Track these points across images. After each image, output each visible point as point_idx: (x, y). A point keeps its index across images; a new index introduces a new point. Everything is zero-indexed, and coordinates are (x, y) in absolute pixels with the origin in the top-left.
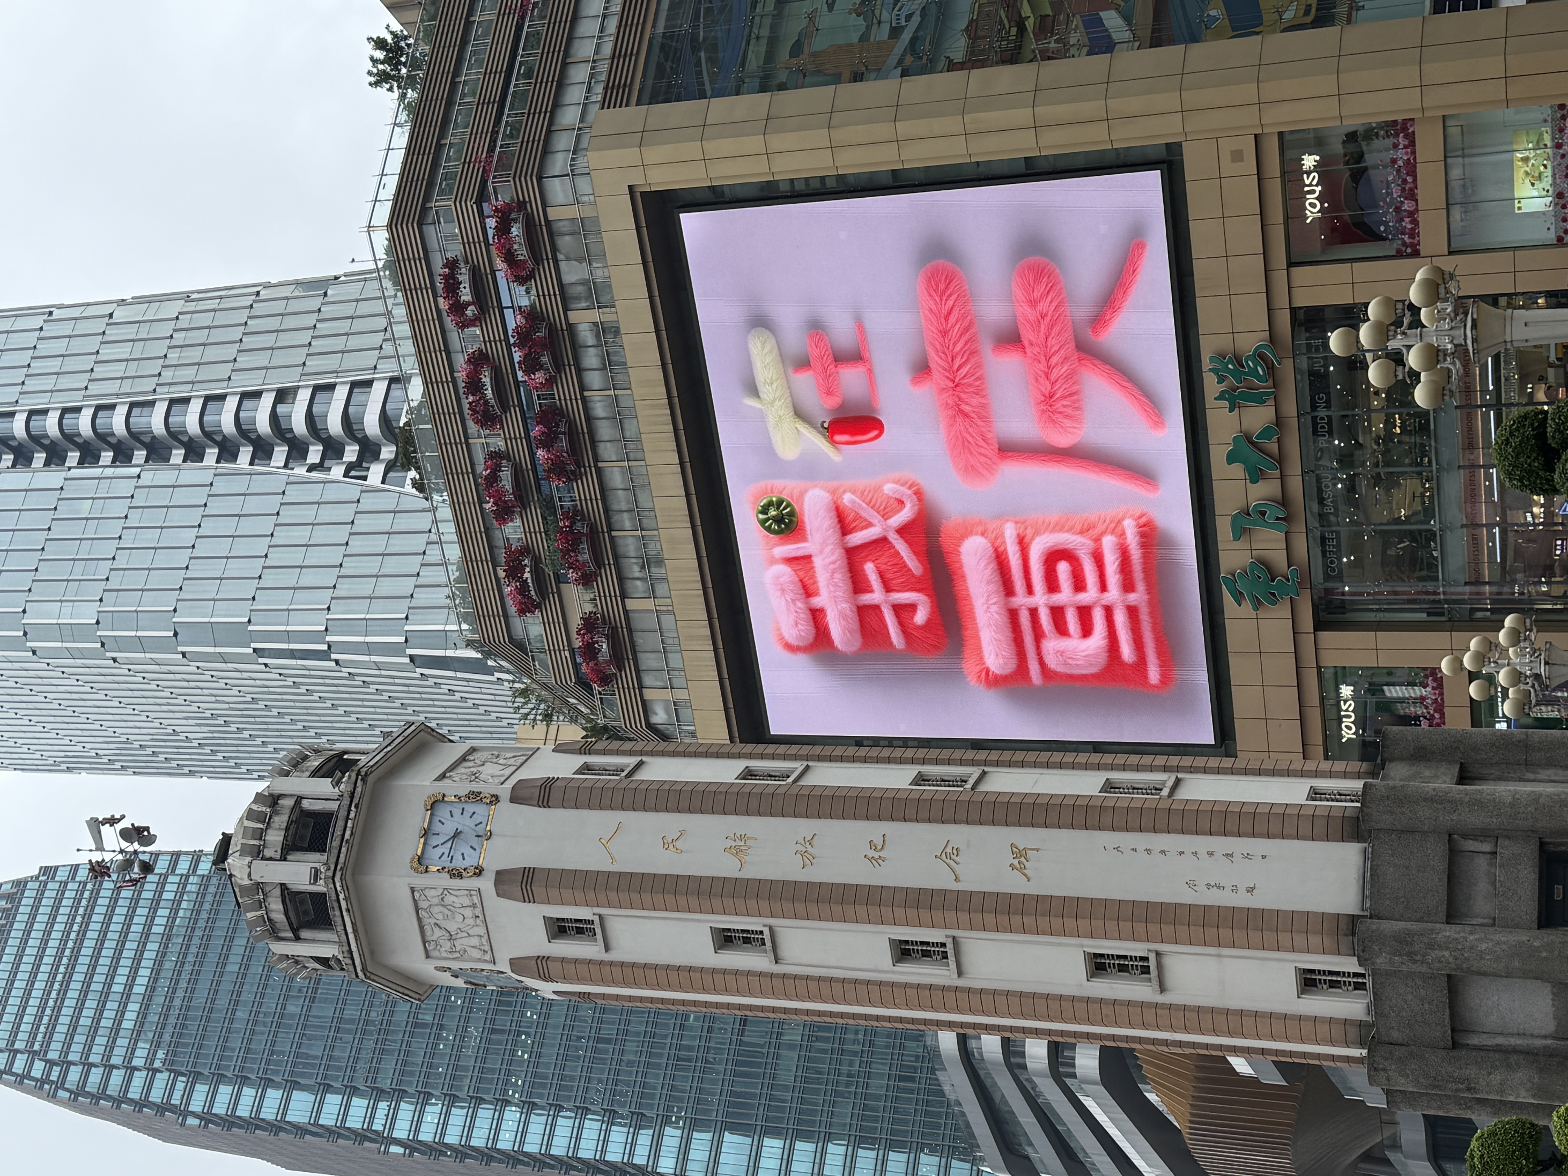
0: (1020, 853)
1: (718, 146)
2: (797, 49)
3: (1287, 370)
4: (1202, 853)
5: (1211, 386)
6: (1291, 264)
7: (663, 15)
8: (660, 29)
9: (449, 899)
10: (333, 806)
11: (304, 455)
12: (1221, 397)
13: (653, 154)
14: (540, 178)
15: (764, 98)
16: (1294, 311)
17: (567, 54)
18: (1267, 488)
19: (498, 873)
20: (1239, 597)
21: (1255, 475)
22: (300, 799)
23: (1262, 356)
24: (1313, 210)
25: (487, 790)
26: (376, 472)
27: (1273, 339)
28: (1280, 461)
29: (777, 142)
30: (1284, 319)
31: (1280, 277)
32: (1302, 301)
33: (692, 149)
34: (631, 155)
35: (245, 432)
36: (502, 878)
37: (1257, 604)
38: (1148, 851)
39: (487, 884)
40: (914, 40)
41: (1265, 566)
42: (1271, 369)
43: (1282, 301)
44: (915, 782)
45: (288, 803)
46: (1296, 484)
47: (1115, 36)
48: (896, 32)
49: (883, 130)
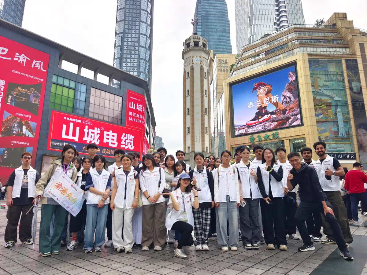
0: (199, 120)
1: (302, 70)
2: (318, 77)
3: (277, 140)
4: (199, 137)
5: (274, 132)
6: (289, 140)
7: (322, 59)
8: (320, 59)
9: (190, 61)
10: (199, 46)
11: (277, 16)
12: (273, 133)
13: (301, 62)
14: (299, 47)
15: (309, 75)
16: (284, 140)
17: (317, 47)
18: (263, 139)
19: (193, 66)
20: (251, 137)
21: (264, 138)
22: (200, 42)
23: (278, 137)
24: (296, 141)
25: (202, 63)
26: (276, 26)
27: (280, 138)
28: (266, 140)
29: (303, 78)
30: (283, 139)
31: (288, 138)
32: (285, 141)
33: (302, 67)
34: (301, 59)
35: (280, 7)
36: (192, 66)
37: (250, 139)
38: (199, 132)
39: (191, 65)
40: (319, 92)
41: (255, 139)
42: (277, 138)
43: (284, 139)
44: (206, 108)
45: (199, 40)
46: (264, 142)
47: (319, 117)
48: (320, 90)
49: (305, 90)
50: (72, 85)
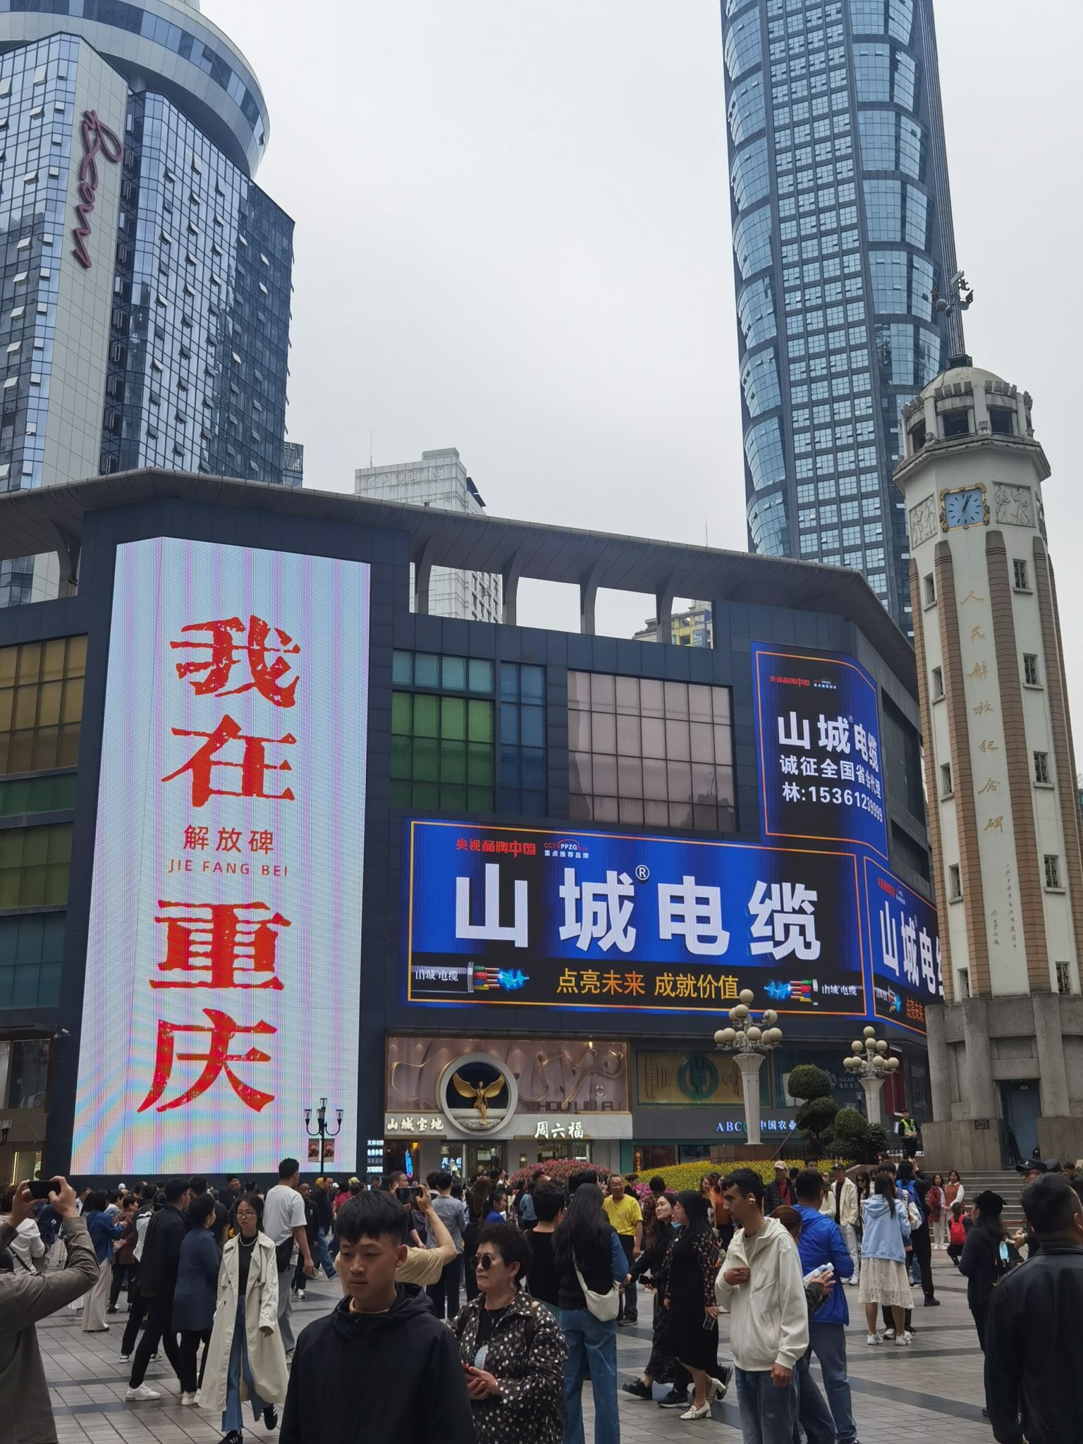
0: (998, 823)
4: (1012, 916)
19: (946, 542)
22: (973, 407)
25: (992, 516)
36: (943, 545)
38: (1009, 888)
39: (939, 538)
44: (1037, 755)
50: (480, 679)
